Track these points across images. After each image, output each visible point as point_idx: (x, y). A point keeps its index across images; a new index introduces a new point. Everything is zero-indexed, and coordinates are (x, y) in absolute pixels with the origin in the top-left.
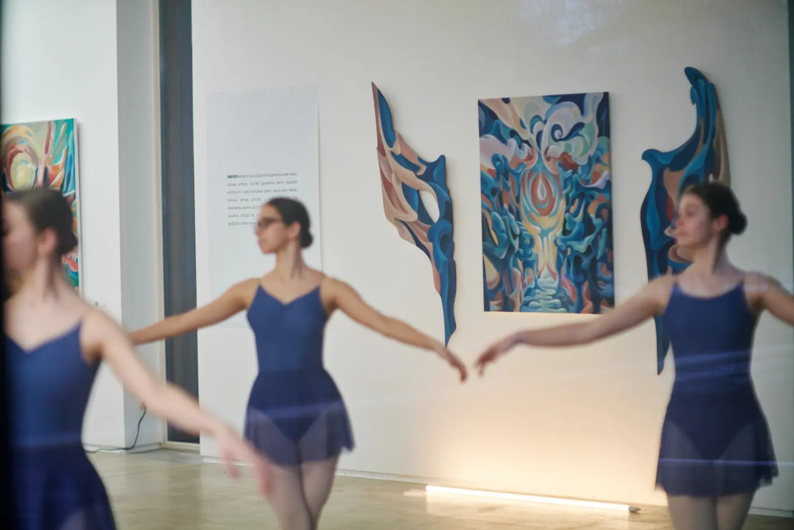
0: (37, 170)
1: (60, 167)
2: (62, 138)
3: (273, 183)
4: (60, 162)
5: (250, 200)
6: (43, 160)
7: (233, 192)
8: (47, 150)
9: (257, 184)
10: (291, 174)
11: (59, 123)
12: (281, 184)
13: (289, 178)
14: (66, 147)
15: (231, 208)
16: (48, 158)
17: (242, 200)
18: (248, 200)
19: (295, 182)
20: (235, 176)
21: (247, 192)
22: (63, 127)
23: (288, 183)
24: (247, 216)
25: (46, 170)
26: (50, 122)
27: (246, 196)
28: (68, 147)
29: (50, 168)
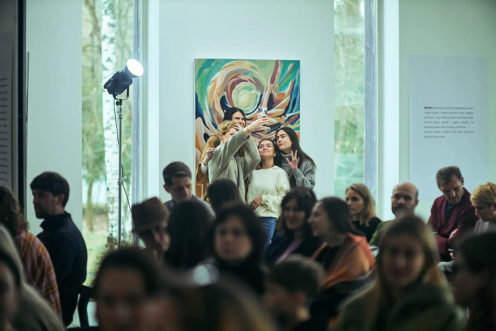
0: (261, 96)
1: (286, 94)
2: (290, 73)
3: (457, 113)
4: (287, 90)
5: (441, 122)
6: (269, 88)
7: (428, 118)
8: (272, 81)
9: (446, 113)
10: (469, 108)
11: (286, 63)
12: (463, 114)
13: (468, 111)
14: (293, 80)
15: (427, 127)
16: (273, 87)
17: (435, 122)
18: (439, 123)
19: (472, 113)
20: (430, 108)
21: (438, 118)
22: (290, 66)
23: (467, 113)
24: (438, 132)
25: (271, 96)
26: (277, 61)
27: (438, 120)
28: (295, 80)
29: (275, 95)
